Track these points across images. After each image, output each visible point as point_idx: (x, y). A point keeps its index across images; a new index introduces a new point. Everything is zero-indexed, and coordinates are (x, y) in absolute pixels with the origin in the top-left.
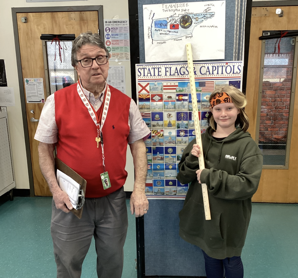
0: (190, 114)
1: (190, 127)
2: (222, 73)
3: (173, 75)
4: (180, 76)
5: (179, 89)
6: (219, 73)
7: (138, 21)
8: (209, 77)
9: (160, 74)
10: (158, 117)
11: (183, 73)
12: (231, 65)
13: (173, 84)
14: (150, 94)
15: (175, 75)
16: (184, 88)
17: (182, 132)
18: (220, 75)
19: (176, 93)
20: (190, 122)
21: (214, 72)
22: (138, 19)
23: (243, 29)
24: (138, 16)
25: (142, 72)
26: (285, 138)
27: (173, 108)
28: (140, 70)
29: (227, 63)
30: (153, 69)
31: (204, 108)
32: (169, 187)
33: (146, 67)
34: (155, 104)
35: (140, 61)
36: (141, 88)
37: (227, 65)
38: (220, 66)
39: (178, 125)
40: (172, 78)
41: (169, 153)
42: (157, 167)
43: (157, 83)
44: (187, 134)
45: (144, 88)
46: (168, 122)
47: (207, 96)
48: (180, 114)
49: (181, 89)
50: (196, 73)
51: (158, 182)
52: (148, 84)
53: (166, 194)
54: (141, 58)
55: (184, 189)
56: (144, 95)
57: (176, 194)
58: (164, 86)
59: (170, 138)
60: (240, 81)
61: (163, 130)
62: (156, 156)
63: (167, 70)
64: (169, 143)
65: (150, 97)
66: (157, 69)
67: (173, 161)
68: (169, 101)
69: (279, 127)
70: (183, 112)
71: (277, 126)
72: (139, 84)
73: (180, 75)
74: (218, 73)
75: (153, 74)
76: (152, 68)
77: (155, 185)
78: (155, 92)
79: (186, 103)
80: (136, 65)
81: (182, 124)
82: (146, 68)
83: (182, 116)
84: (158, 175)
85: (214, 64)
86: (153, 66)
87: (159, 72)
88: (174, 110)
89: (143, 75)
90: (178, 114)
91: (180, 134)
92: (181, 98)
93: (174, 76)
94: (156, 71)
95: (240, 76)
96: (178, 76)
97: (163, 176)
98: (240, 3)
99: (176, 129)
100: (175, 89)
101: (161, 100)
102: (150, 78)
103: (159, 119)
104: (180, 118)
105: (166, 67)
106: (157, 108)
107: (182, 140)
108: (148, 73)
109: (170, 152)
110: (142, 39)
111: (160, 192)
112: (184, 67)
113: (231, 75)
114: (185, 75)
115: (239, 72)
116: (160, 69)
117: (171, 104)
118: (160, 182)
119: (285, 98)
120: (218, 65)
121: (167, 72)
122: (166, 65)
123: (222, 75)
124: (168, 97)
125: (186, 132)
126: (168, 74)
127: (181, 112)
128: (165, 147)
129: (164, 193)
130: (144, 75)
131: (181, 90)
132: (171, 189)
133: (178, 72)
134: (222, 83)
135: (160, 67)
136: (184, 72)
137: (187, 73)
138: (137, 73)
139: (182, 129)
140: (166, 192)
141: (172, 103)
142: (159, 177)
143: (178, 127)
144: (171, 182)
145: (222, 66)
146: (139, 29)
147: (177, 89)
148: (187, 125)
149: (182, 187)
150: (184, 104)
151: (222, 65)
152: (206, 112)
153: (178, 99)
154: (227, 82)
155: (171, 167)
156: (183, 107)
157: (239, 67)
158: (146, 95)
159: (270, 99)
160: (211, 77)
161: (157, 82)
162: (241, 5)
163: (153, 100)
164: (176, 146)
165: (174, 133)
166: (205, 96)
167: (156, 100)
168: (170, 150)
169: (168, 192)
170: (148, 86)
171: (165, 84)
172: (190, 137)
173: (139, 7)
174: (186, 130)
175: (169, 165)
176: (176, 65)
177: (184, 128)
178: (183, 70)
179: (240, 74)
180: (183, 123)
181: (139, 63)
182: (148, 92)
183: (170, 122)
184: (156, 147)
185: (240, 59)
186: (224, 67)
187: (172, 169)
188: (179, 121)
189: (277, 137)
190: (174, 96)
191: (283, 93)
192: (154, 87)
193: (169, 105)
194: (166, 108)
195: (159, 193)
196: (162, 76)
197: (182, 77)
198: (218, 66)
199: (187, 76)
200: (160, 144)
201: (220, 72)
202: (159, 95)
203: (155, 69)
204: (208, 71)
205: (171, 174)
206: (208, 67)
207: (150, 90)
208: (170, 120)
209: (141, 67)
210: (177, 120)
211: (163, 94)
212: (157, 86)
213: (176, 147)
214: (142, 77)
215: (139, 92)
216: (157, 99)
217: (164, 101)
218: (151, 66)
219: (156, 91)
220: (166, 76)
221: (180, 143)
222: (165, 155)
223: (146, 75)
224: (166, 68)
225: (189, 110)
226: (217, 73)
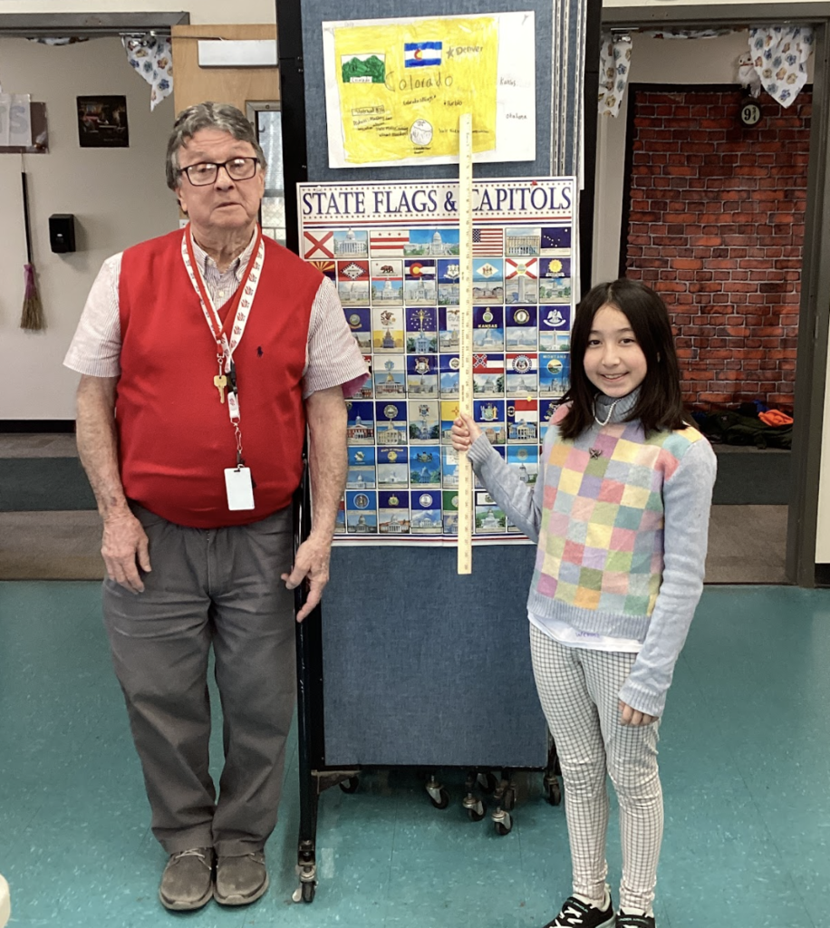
0: (443, 312)
1: (443, 349)
2: (523, 208)
3: (395, 211)
4: (414, 215)
5: (412, 248)
6: (514, 207)
7: (302, 74)
8: (490, 216)
9: (361, 210)
10: (356, 321)
11: (421, 207)
12: (546, 187)
13: (394, 235)
14: (336, 261)
15: (399, 211)
16: (425, 246)
17: (420, 361)
18: (517, 211)
19: (404, 259)
20: (442, 333)
21: (501, 204)
22: (302, 68)
23: (580, 91)
24: (301, 61)
25: (314, 202)
26: (734, 402)
27: (396, 298)
28: (308, 198)
29: (534, 183)
30: (343, 196)
31: (478, 298)
32: (388, 511)
33: (324, 191)
34: (349, 288)
35: (309, 175)
36: (311, 245)
37: (535, 187)
38: (517, 190)
39: (410, 343)
40: (393, 218)
41: (388, 420)
42: (356, 456)
43: (353, 234)
44: (435, 368)
45: (318, 245)
46: (385, 335)
47: (485, 266)
48: (416, 314)
49: (417, 247)
50: (456, 207)
51: (358, 497)
52: (331, 234)
53: (381, 532)
54: (311, 167)
55: (429, 516)
56: (320, 262)
57: (408, 532)
58: (372, 240)
59: (388, 378)
60: (569, 229)
61: (370, 358)
62: (353, 427)
63: (379, 199)
64: (388, 391)
65: (334, 269)
66: (354, 195)
67: (400, 440)
68: (386, 279)
69: (716, 367)
70: (424, 309)
71: (709, 364)
72: (306, 234)
73: (414, 212)
74: (512, 208)
75: (342, 209)
76: (340, 193)
77: (351, 507)
78: (347, 256)
79: (431, 284)
80: (298, 184)
81: (421, 341)
82: (325, 194)
83: (422, 318)
84: (360, 478)
85: (501, 184)
86: (343, 188)
87: (358, 202)
88: (399, 301)
89: (317, 211)
90: (410, 313)
91: (417, 367)
92: (416, 270)
93: (398, 214)
94: (352, 200)
95: (570, 215)
96: (409, 214)
97: (372, 481)
98: (570, 27)
99: (406, 354)
100: (401, 247)
101: (365, 275)
102: (334, 219)
103: (360, 326)
104: (415, 325)
105: (376, 190)
106: (354, 297)
107: (422, 383)
108: (330, 207)
109: (391, 416)
110: (312, 119)
111: (366, 526)
112: (424, 192)
113: (547, 212)
114: (427, 211)
115: (565, 204)
116: (361, 197)
117: (390, 288)
118: (363, 497)
119: (730, 281)
120: (512, 187)
121: (379, 205)
122: (376, 187)
123: (523, 212)
124: (382, 269)
125: (432, 361)
126: (382, 208)
127: (419, 309)
128: (377, 403)
129: (376, 528)
130: (320, 212)
131: (418, 249)
132: (395, 517)
133: (407, 205)
134: (524, 233)
135: (360, 190)
136: (424, 205)
137: (432, 208)
138: (301, 206)
139: (422, 354)
140: (380, 525)
141: (393, 286)
142: (361, 483)
143: (412, 349)
144: (396, 499)
145: (523, 190)
146: (306, 93)
147: (406, 248)
148: (434, 342)
149: (424, 512)
150: (426, 287)
151: (523, 187)
152: (485, 308)
153: (409, 273)
154: (536, 230)
155: (393, 456)
156: (423, 295)
157: (566, 192)
158: (324, 262)
159: (687, 283)
160: (495, 216)
161: (353, 229)
162: (573, 31)
163: (344, 277)
164: (407, 400)
165: (400, 365)
166: (479, 267)
167: (351, 275)
168: (391, 410)
169: (387, 525)
170: (332, 239)
171: (374, 235)
172: (444, 375)
173: (306, 39)
174: (434, 356)
175: (386, 450)
176: (403, 186)
177: (427, 350)
178: (421, 199)
179: (570, 209)
180: (425, 339)
181: (306, 180)
182: (331, 256)
183: (388, 334)
184: (353, 403)
185: (574, 172)
186: (526, 192)
187: (398, 461)
188: (414, 333)
189: (711, 399)
190: (399, 267)
191: (724, 266)
192: (346, 242)
193: (386, 290)
194: (378, 298)
195: (361, 528)
196: (366, 214)
197: (420, 217)
198: (511, 190)
199: (430, 214)
200: (364, 393)
201: (517, 204)
202: (357, 263)
203: (349, 196)
204: (486, 201)
205: (394, 474)
206: (486, 193)
207: (336, 249)
208: (390, 330)
209: (312, 192)
210: (407, 330)
211: (369, 259)
212: (354, 239)
213: (405, 402)
214: (314, 217)
215: (307, 256)
216: (355, 273)
217: (373, 279)
218: (338, 188)
219: (353, 253)
220: (377, 215)
221: (418, 391)
222: (377, 424)
223: (324, 210)
224: (376, 194)
225: (440, 303)
226: (509, 207)
